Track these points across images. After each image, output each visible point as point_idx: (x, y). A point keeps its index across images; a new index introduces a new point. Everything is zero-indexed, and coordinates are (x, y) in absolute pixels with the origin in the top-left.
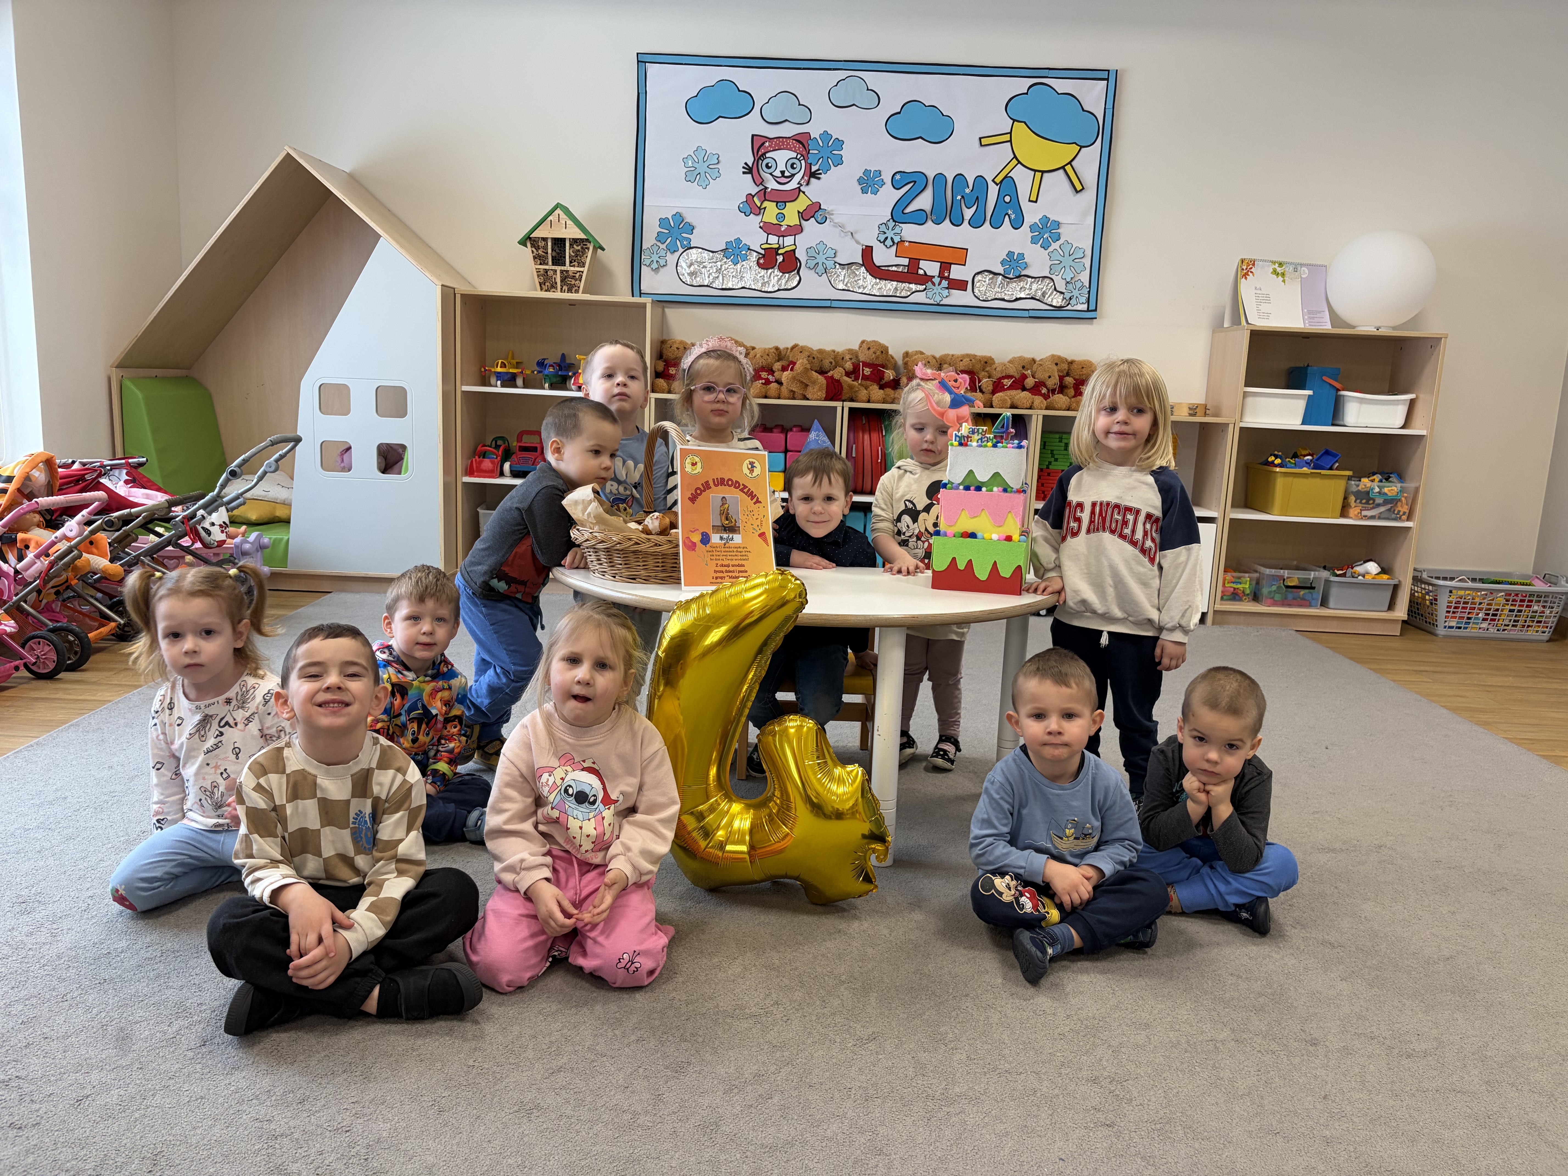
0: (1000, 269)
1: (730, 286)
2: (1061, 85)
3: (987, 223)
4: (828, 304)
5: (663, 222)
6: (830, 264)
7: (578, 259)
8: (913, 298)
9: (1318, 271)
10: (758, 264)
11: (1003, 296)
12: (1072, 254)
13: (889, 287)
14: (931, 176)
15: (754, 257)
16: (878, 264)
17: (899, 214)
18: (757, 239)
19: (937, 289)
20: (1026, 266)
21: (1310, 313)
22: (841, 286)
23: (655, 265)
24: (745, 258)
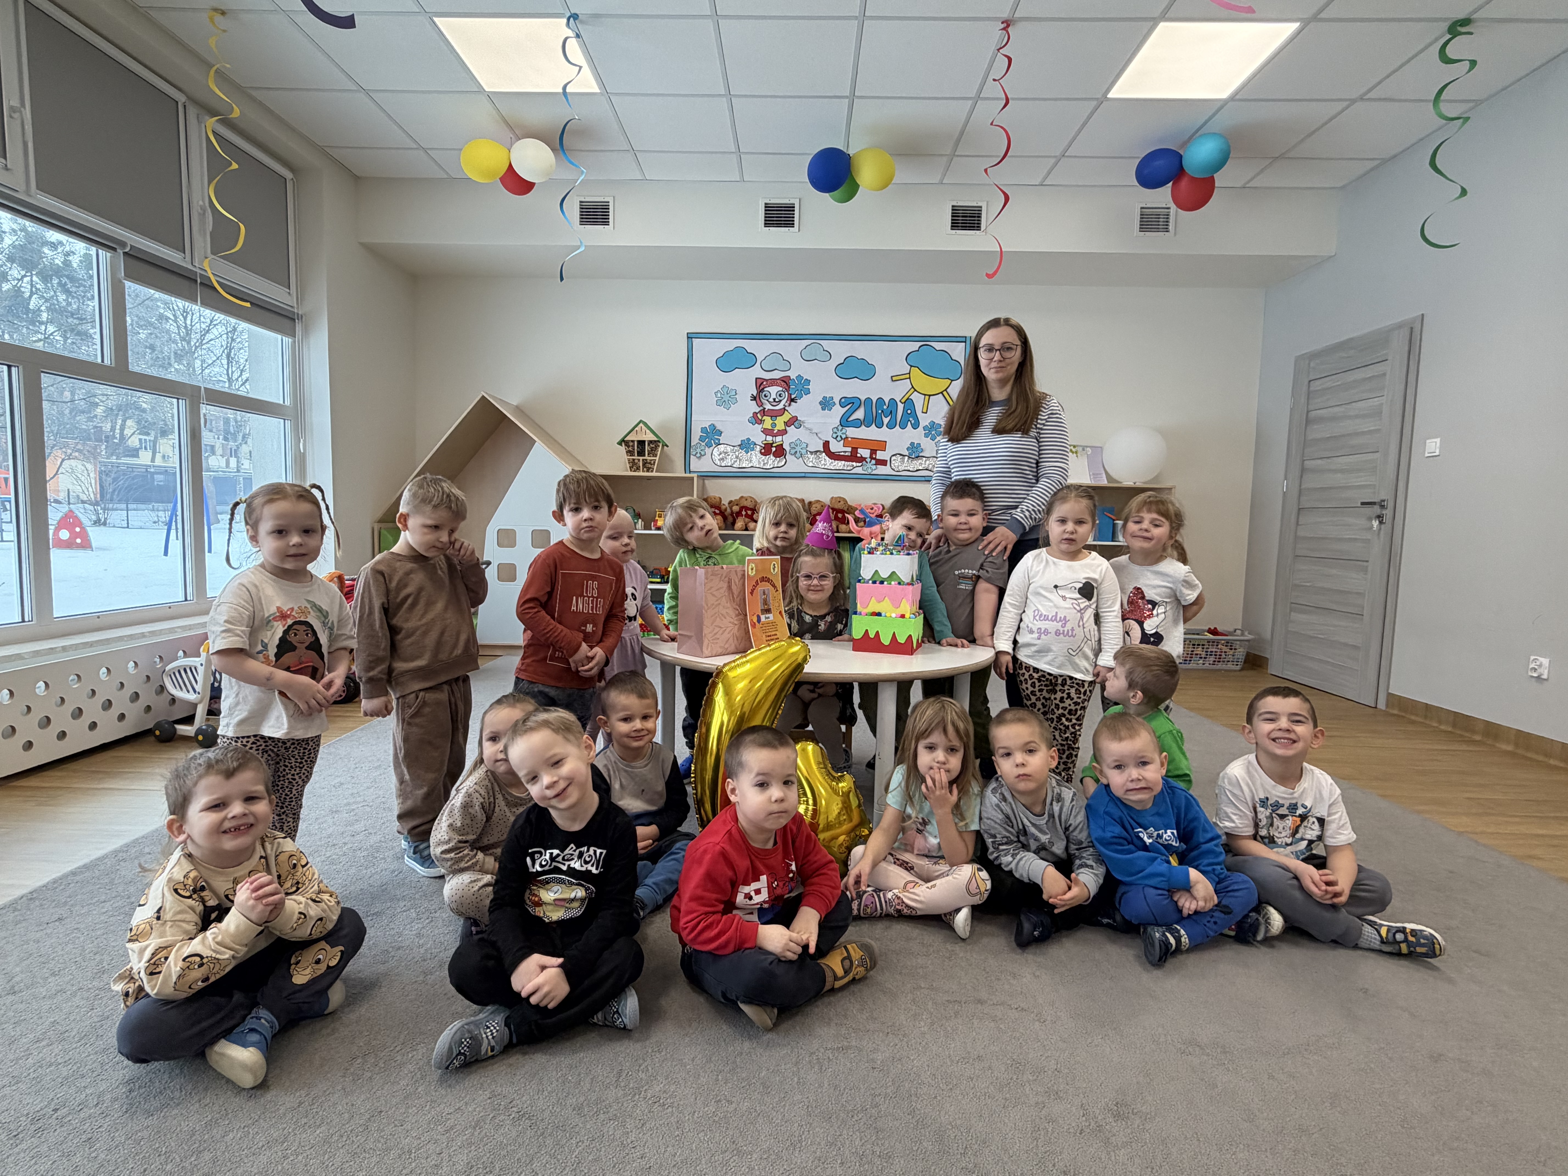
0: (907, 453)
1: (744, 466)
2: (938, 346)
3: (898, 426)
4: (803, 475)
5: (703, 430)
6: (804, 451)
7: (653, 452)
8: (855, 471)
9: (1098, 450)
10: (761, 453)
11: (909, 468)
13: (840, 465)
14: (863, 398)
15: (758, 448)
16: (832, 450)
17: (845, 422)
18: (760, 439)
19: (869, 465)
20: (922, 450)
21: (1095, 475)
22: (811, 464)
23: (698, 455)
24: (753, 449)
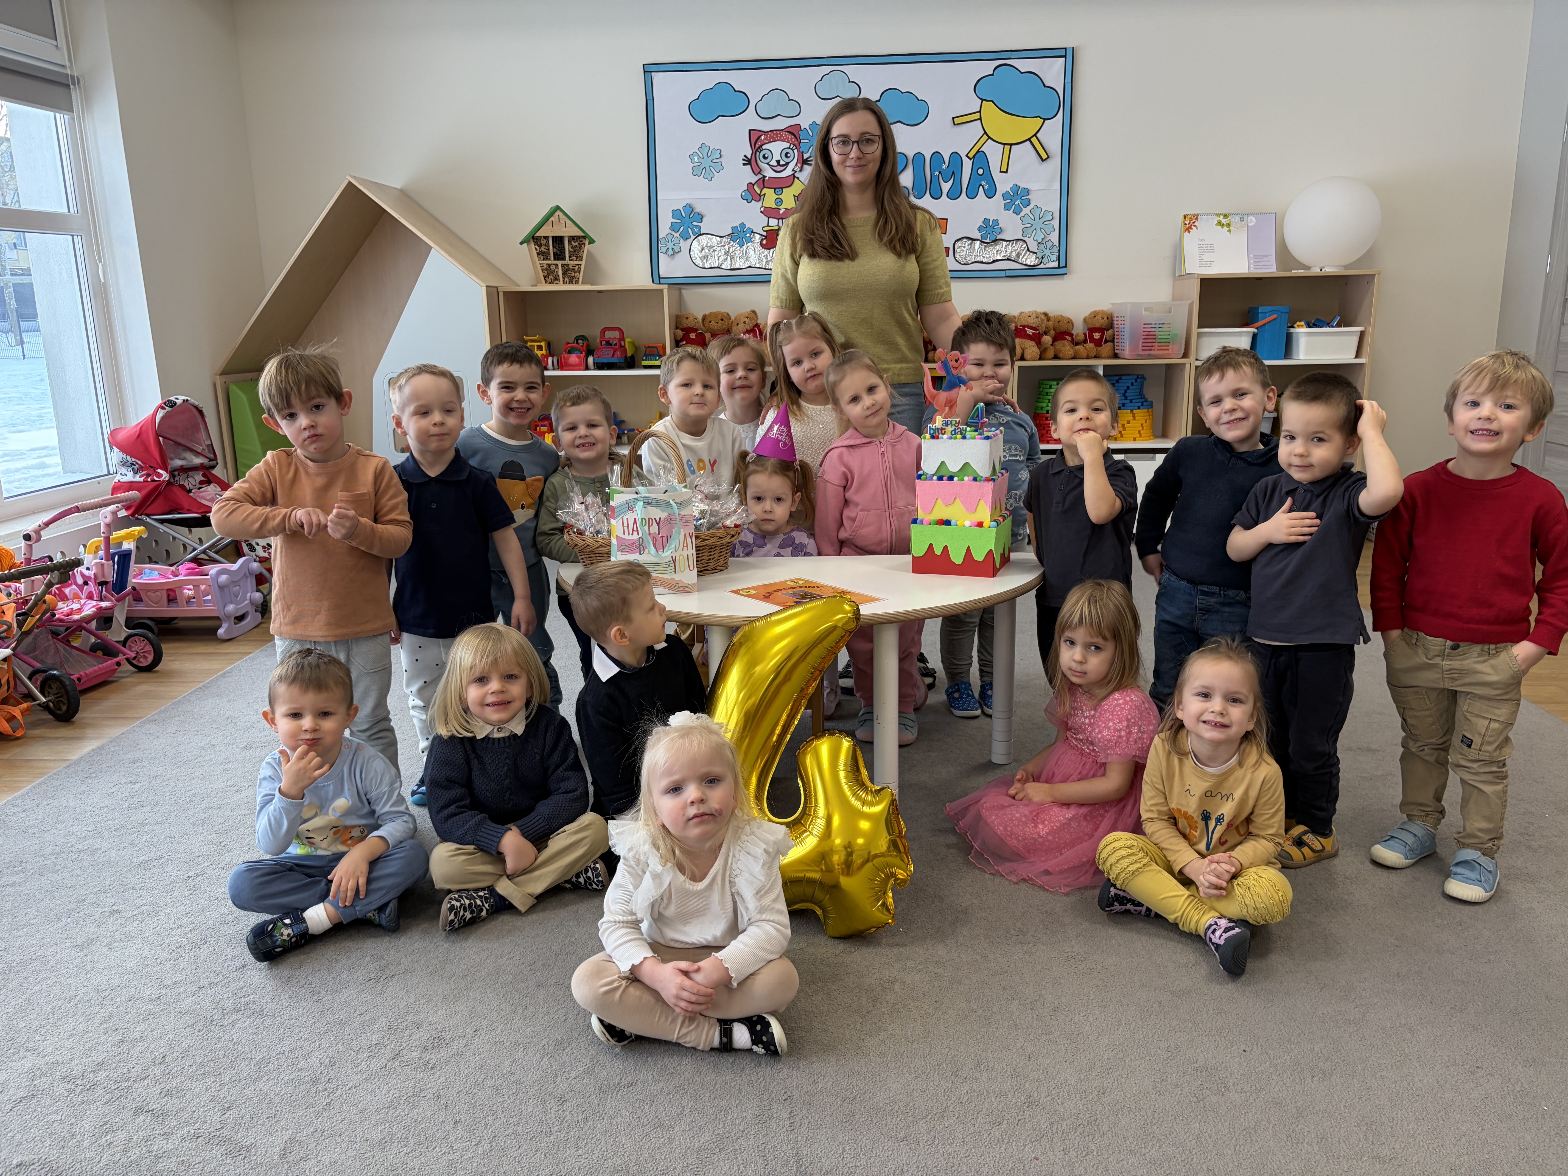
0: (977, 235)
1: (737, 266)
2: (1023, 65)
3: (964, 195)
5: (676, 213)
9: (1265, 218)
10: (761, 244)
11: (981, 259)
12: (1042, 217)
14: (910, 155)
15: (757, 238)
20: (1001, 231)
21: (1258, 259)
23: (670, 252)
24: (750, 240)
